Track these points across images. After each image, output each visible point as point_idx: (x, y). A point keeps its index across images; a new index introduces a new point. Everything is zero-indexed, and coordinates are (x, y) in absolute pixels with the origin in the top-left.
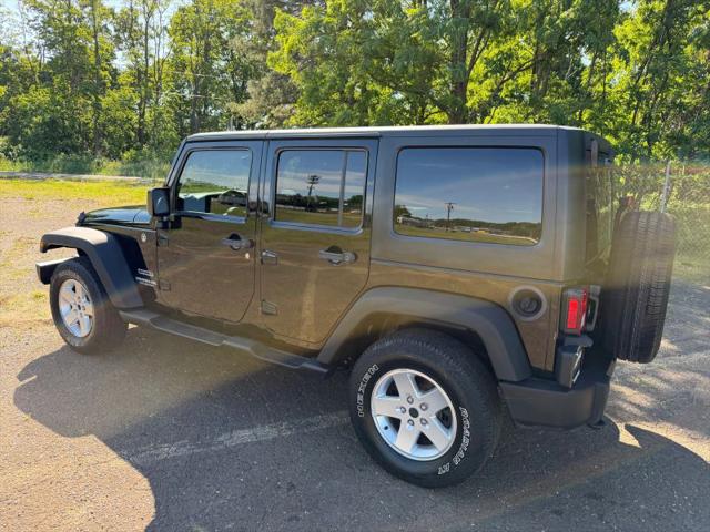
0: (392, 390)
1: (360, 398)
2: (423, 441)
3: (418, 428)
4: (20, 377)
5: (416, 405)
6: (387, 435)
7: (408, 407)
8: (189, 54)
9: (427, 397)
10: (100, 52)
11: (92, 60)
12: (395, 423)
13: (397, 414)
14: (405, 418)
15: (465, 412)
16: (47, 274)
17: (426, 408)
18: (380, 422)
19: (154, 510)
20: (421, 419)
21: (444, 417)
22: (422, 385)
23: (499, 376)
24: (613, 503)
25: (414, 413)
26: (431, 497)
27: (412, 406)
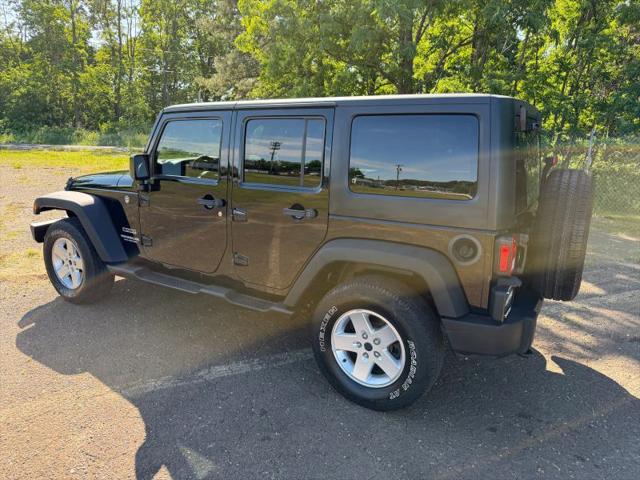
0: (349, 328)
1: (322, 335)
2: (377, 371)
3: (372, 360)
4: (21, 324)
5: (370, 341)
6: (346, 367)
7: (363, 342)
8: (159, 33)
9: (380, 333)
10: (77, 31)
11: (70, 39)
12: (352, 356)
13: (353, 348)
14: (360, 351)
15: (412, 345)
16: (40, 234)
17: (379, 343)
18: (339, 356)
19: (145, 434)
20: (375, 352)
21: (394, 350)
22: (375, 323)
23: (441, 313)
24: (540, 421)
25: (368, 347)
26: (384, 419)
27: (366, 341)
